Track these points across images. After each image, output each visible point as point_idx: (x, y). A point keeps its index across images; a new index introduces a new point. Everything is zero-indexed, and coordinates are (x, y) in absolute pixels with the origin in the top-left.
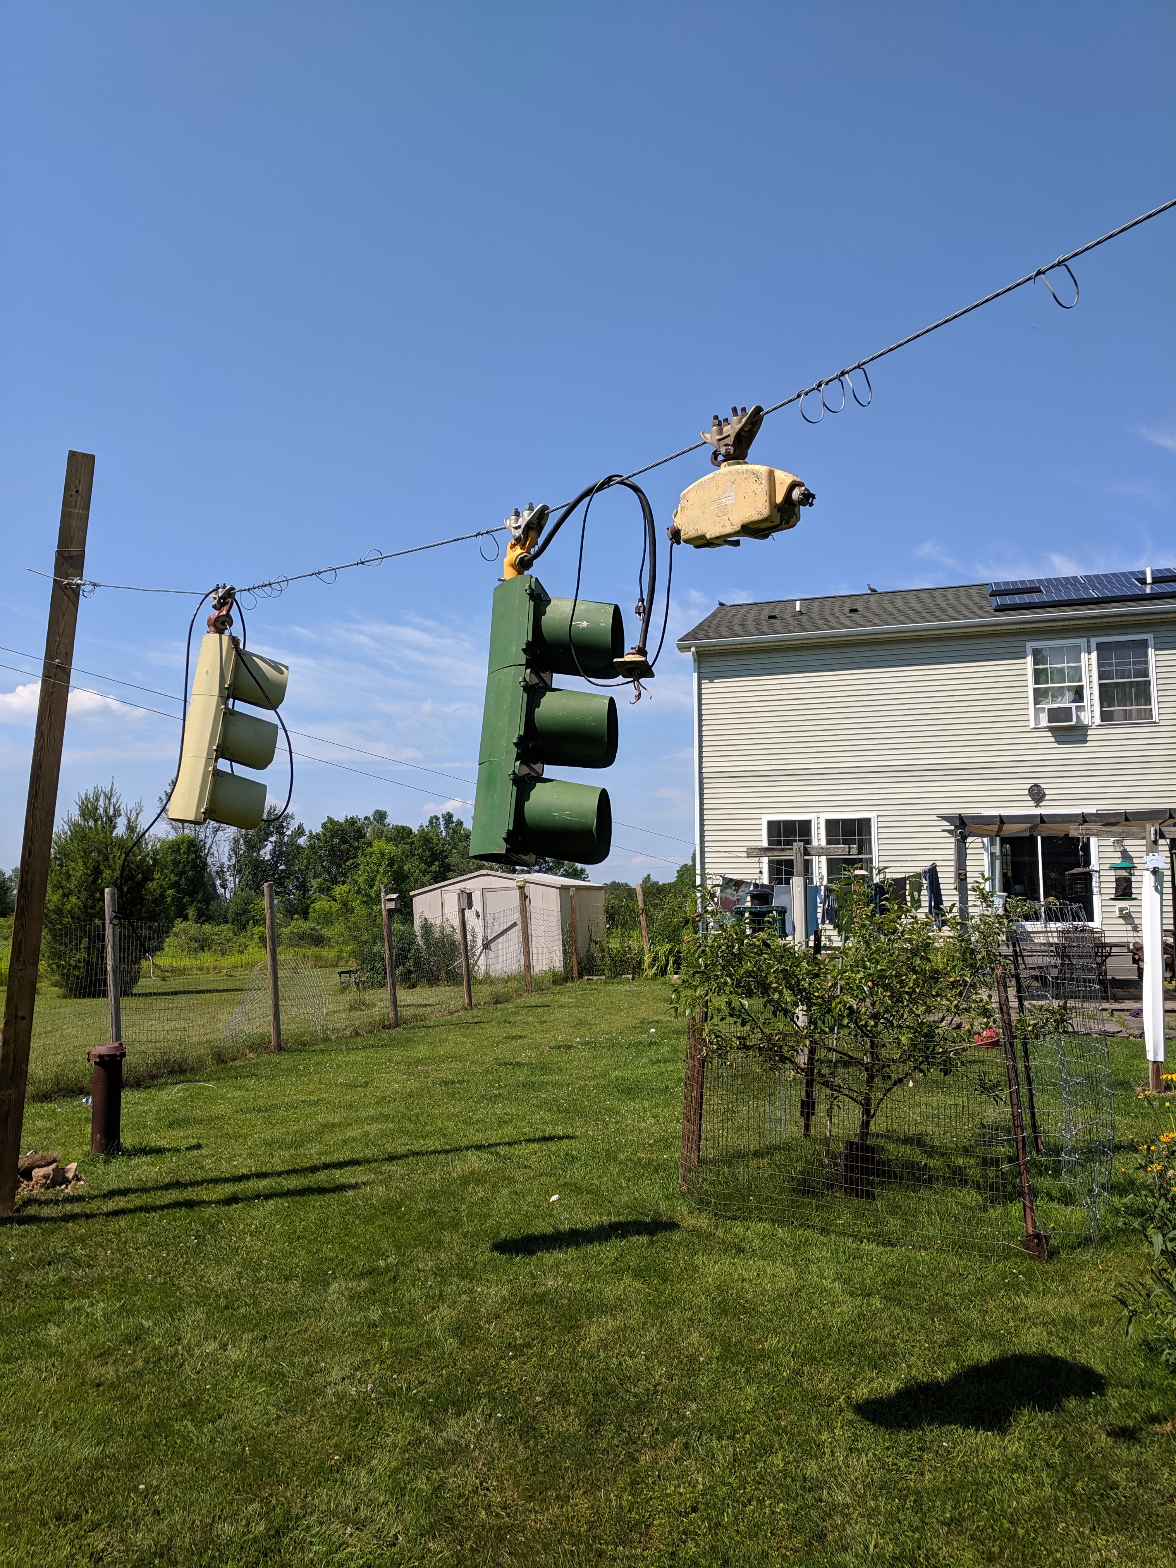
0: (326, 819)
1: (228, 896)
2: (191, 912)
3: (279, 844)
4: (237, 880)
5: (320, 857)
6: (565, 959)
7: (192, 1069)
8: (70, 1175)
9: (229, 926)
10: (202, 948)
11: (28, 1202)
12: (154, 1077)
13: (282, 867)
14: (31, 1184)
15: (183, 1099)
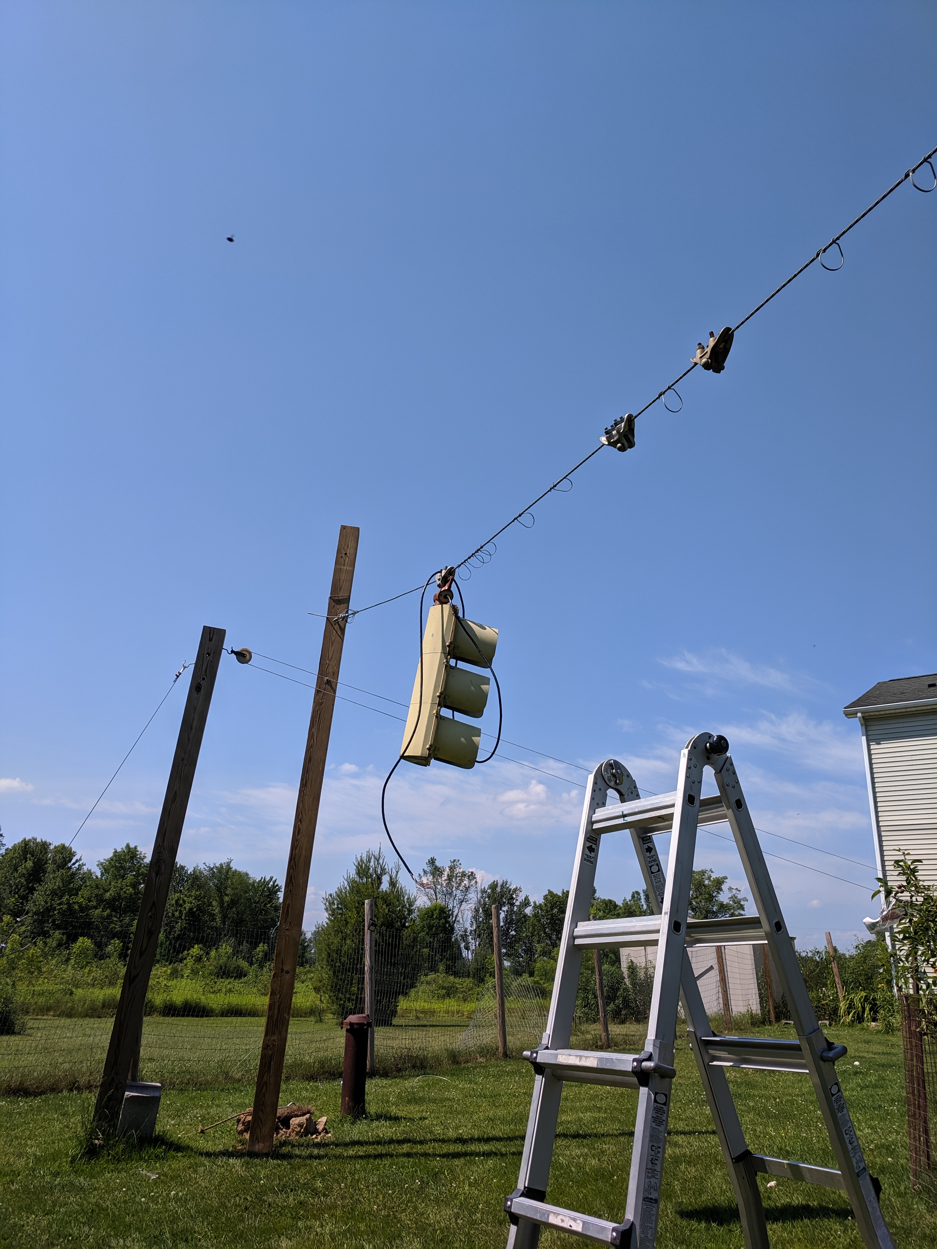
0: (547, 892)
1: (470, 957)
2: (441, 967)
3: (510, 912)
4: (477, 943)
5: (543, 925)
6: (761, 1002)
7: (431, 1067)
8: (320, 1127)
9: (471, 979)
10: (448, 995)
11: (284, 1144)
12: (399, 1070)
13: (513, 933)
14: (289, 1131)
15: (421, 1087)
